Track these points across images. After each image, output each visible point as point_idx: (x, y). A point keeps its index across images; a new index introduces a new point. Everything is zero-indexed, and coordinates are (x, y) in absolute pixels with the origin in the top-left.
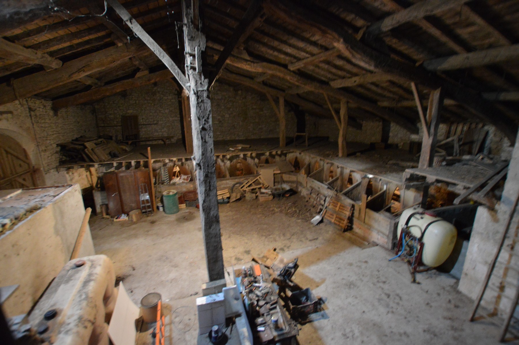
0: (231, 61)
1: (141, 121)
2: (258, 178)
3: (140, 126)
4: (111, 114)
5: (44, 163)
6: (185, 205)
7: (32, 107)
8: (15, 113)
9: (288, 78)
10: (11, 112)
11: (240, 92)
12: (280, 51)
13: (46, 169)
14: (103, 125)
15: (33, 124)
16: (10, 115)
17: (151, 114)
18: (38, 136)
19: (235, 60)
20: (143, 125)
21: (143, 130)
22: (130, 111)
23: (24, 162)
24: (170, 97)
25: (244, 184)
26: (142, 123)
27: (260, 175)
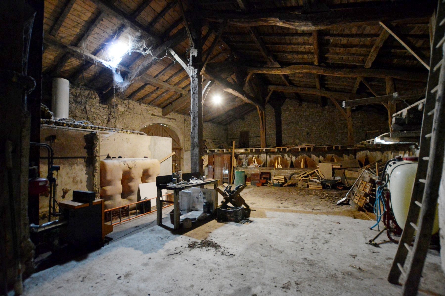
0: (267, 71)
1: (251, 135)
2: (315, 170)
3: (250, 138)
4: (235, 131)
5: (185, 146)
6: (250, 183)
7: (186, 119)
8: (177, 120)
9: (314, 71)
10: (175, 120)
11: (327, 107)
12: (298, 53)
13: (186, 149)
14: (230, 138)
15: (185, 127)
16: (174, 120)
17: (257, 130)
18: (185, 133)
19: (270, 69)
20: (252, 137)
21: (252, 140)
22: (245, 129)
23: (178, 144)
24: (270, 118)
25: (301, 174)
26: (251, 136)
27: (318, 168)
